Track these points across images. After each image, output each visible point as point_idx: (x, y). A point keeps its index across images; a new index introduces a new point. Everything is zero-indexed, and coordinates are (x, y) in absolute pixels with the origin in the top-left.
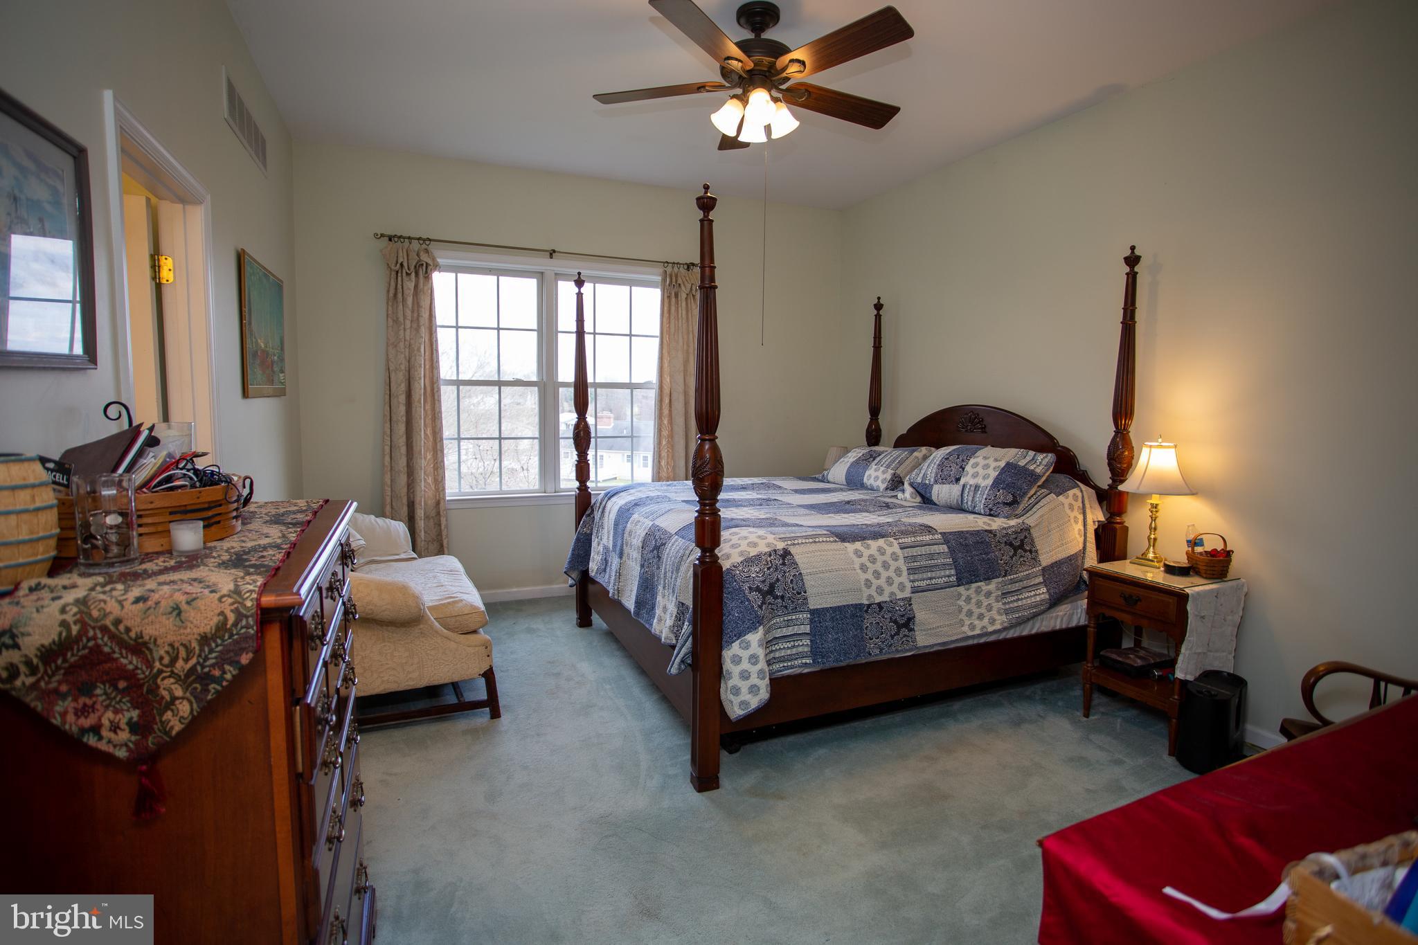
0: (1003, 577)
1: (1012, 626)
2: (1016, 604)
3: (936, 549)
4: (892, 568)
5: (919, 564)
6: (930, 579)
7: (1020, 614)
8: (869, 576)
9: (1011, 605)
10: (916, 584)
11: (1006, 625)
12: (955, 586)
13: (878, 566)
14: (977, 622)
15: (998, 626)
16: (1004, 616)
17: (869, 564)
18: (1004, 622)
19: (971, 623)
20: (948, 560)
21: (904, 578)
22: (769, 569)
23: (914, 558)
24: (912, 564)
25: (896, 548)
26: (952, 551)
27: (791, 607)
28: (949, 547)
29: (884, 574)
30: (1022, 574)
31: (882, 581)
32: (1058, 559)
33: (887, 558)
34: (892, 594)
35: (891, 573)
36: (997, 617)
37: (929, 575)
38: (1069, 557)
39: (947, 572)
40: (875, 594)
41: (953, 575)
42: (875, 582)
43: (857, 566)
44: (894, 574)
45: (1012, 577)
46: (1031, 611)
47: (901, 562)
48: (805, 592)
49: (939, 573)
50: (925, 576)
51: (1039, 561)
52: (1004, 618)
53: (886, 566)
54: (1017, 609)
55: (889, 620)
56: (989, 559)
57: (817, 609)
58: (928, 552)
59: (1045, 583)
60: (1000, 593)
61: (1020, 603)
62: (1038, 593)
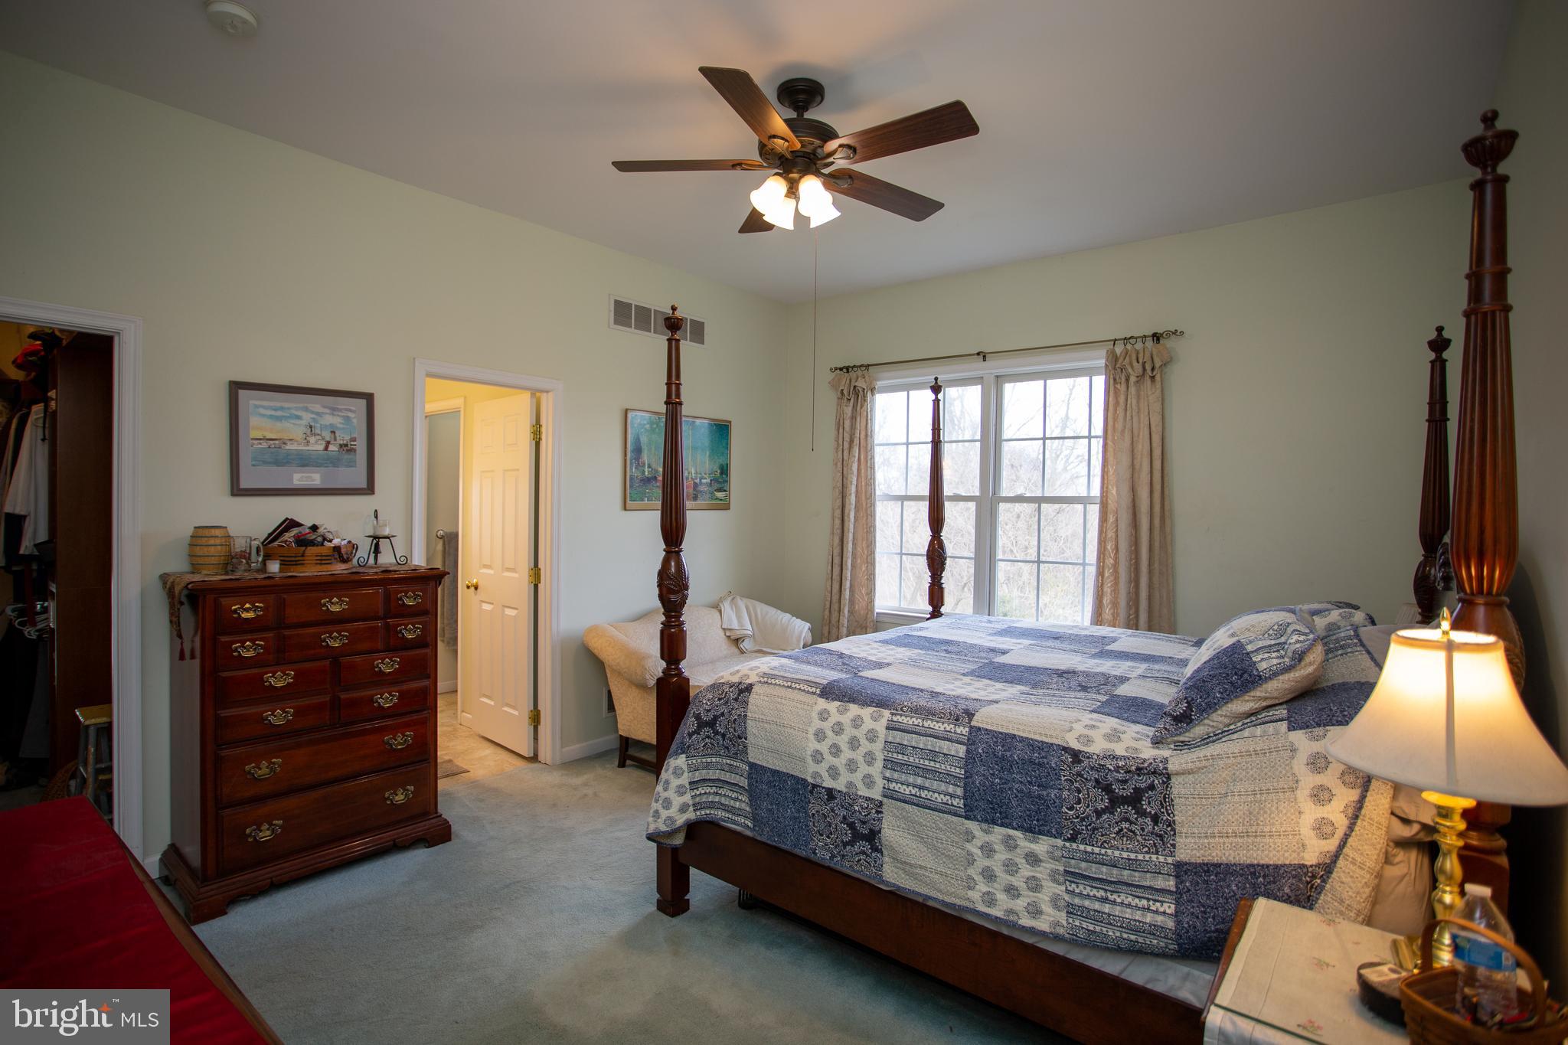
0: (1065, 840)
1: (1073, 942)
2: (1097, 906)
3: (945, 746)
4: (862, 750)
5: (906, 758)
6: (921, 788)
7: (1098, 929)
8: (824, 747)
9: (1087, 903)
10: (892, 786)
11: (1061, 931)
12: (960, 816)
13: (843, 741)
14: (1001, 896)
15: (1042, 925)
16: (1064, 914)
17: (829, 733)
18: (1057, 924)
19: (989, 893)
20: (958, 770)
21: (876, 770)
22: (719, 699)
23: (901, 748)
24: (895, 755)
25: (880, 727)
26: (970, 759)
27: (733, 750)
28: (968, 751)
29: (847, 754)
30: (1117, 853)
31: (840, 762)
32: (1224, 860)
33: (860, 733)
34: (850, 784)
35: (859, 756)
36: (1047, 908)
37: (919, 781)
38: (1253, 866)
39: (951, 789)
40: (825, 775)
41: (958, 797)
42: (829, 760)
43: (811, 731)
44: (862, 760)
45: (1089, 849)
46: (1125, 936)
47: (877, 748)
48: (746, 739)
49: (935, 785)
50: (911, 779)
51: (1174, 846)
52: (1062, 917)
53: (854, 744)
54: (1098, 917)
55: (840, 818)
56: (1040, 797)
57: (756, 764)
58: (929, 748)
59: (1178, 895)
60: (1062, 869)
61: (1107, 908)
62: (1153, 908)
